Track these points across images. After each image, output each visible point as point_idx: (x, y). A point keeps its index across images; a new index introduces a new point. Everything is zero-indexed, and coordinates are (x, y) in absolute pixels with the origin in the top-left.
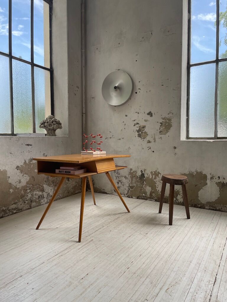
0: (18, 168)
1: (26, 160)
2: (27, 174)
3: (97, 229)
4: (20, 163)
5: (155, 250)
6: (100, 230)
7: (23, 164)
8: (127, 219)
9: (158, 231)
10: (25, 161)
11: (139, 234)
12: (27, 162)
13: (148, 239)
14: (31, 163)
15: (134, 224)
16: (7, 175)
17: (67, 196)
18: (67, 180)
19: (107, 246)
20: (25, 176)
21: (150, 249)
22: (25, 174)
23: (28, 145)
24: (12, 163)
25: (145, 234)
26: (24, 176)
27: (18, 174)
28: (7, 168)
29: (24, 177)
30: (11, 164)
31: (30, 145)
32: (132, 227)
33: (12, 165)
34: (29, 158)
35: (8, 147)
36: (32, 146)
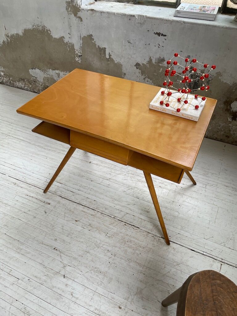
0: (137, 65)
1: (152, 58)
2: (151, 79)
3: (84, 203)
4: (143, 61)
5: (6, 287)
6: (81, 208)
7: (147, 63)
8: (131, 241)
9: (77, 298)
10: (151, 60)
11: (65, 262)
12: (154, 61)
13: (44, 278)
14: (160, 65)
15: (109, 254)
16: (122, 70)
17: (221, 140)
18: (232, 117)
19: (29, 223)
20: (148, 81)
21: (12, 279)
22: (149, 78)
23: (159, 34)
24: (130, 57)
25: (63, 273)
26: (146, 79)
27: (138, 74)
28: (122, 61)
29: (146, 82)
30: (128, 58)
31: (162, 35)
32: (91, 251)
33: (130, 59)
34: (158, 56)
35: (125, 31)
36: (166, 37)
